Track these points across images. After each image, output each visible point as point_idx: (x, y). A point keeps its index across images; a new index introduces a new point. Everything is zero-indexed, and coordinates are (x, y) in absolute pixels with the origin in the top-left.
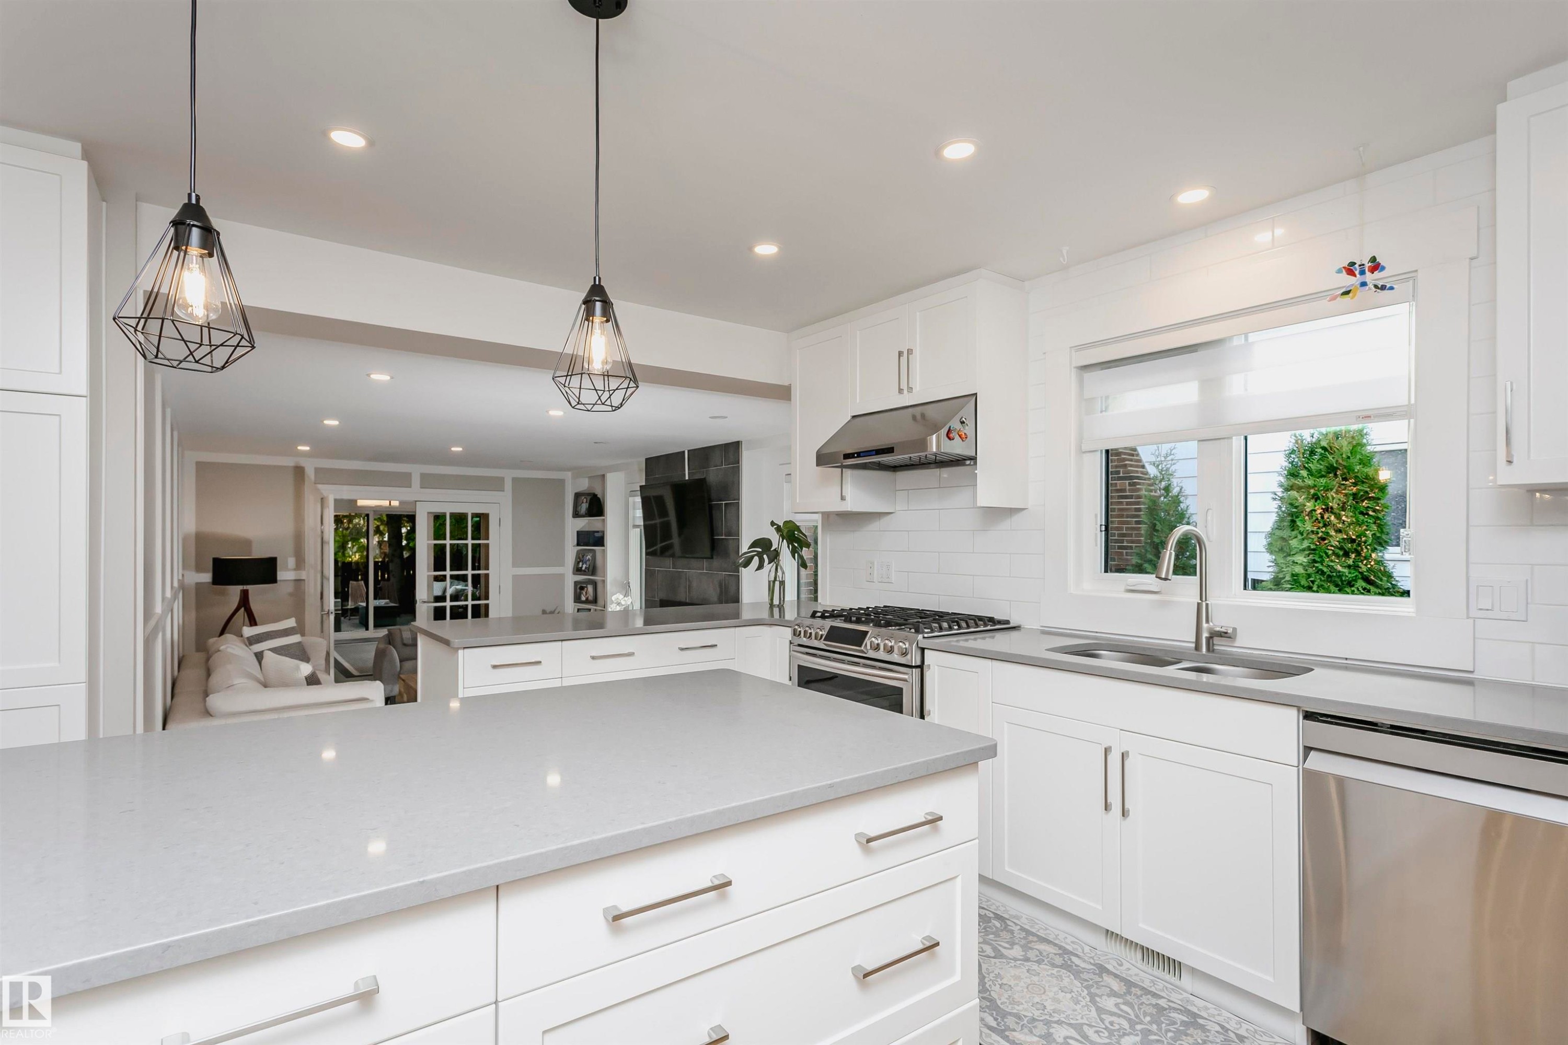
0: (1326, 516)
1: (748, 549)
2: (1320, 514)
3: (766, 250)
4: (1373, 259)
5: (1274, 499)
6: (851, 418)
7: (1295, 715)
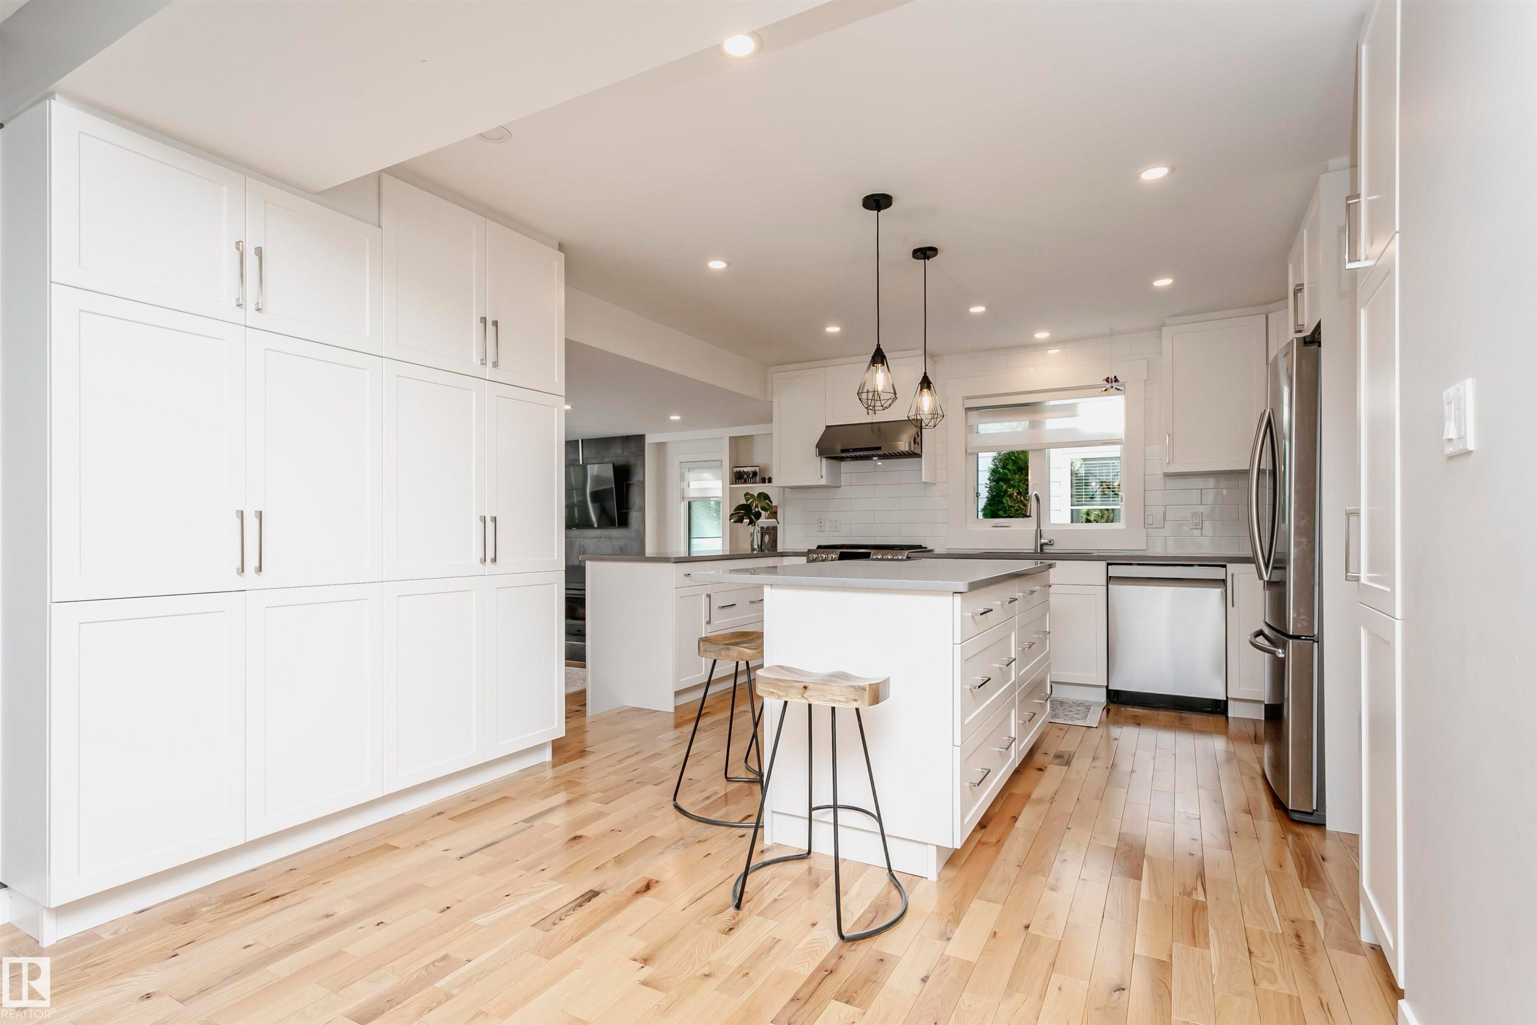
0: (1019, 497)
1: (734, 511)
2: (1016, 496)
3: (833, 329)
4: (1115, 377)
5: (986, 487)
6: (827, 426)
7: (1104, 564)
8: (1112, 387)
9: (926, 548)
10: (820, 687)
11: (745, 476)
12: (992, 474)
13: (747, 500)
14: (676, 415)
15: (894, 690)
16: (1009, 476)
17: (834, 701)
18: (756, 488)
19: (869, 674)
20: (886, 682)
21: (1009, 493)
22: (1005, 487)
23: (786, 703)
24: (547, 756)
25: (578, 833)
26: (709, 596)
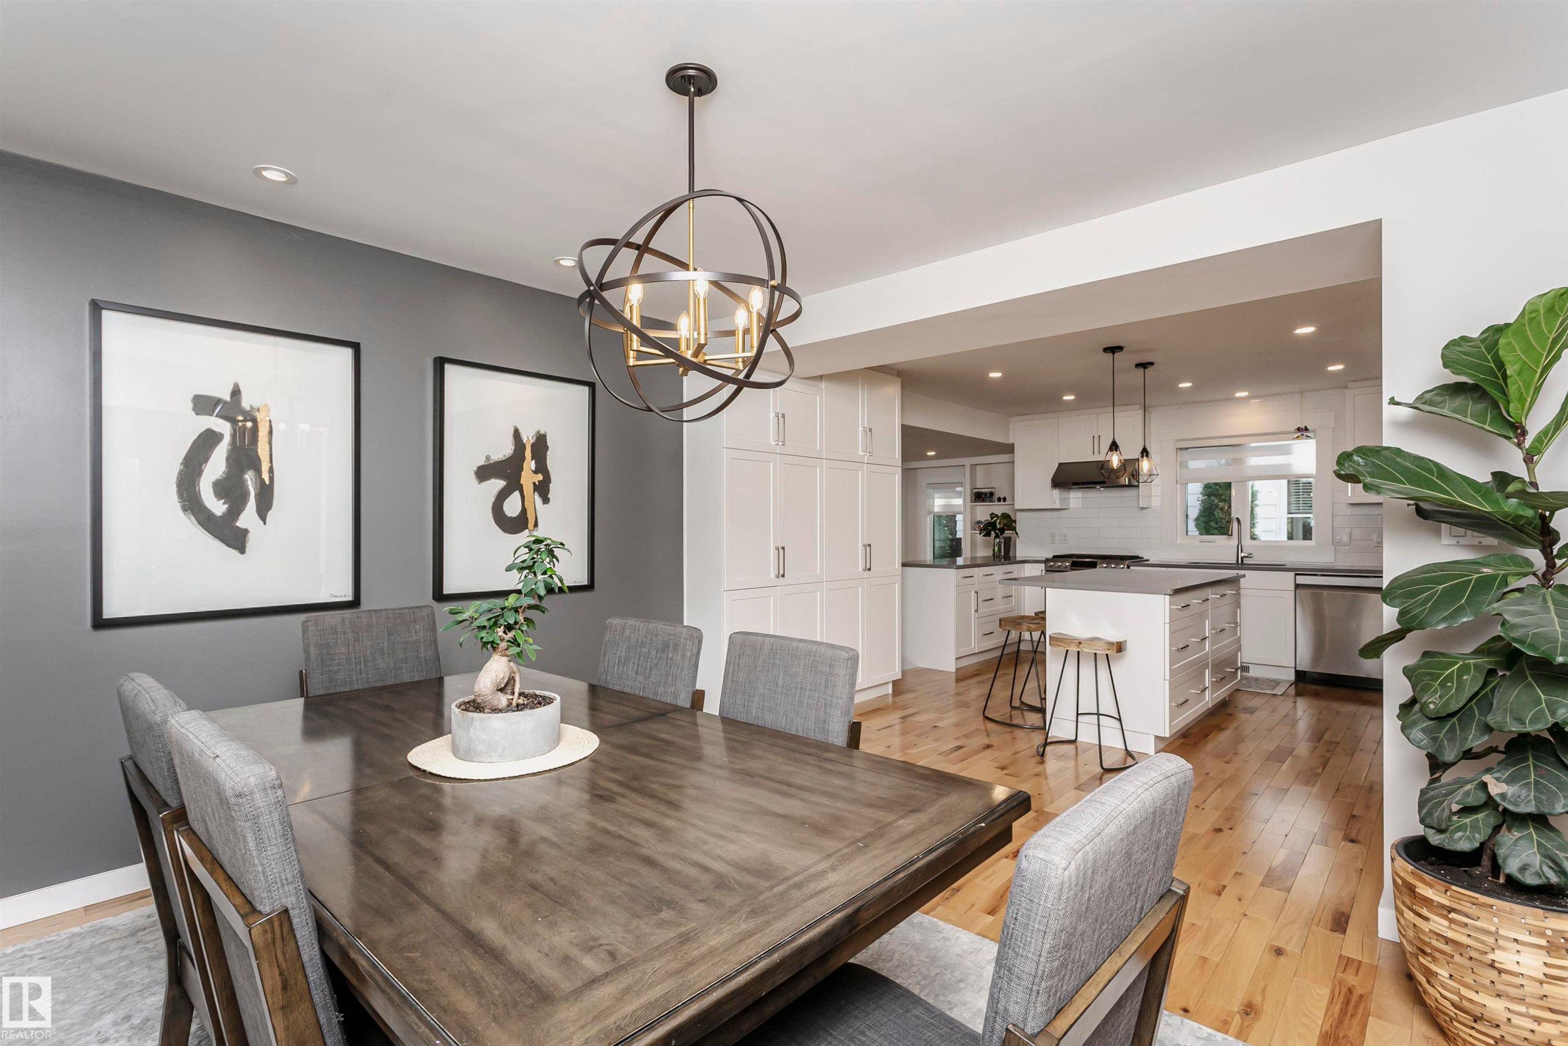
1: (984, 527)
3: (1069, 397)
4: (1305, 428)
6: (1059, 464)
7: (1292, 574)
8: (1303, 435)
9: (1142, 558)
10: (1088, 642)
11: (983, 496)
12: (1204, 489)
13: (992, 518)
14: (932, 451)
15: (1129, 646)
16: (1220, 492)
17: (1096, 650)
18: (999, 509)
19: (1114, 636)
20: (1126, 641)
21: (1220, 507)
22: (1216, 501)
23: (1067, 651)
24: (890, 689)
25: (936, 725)
26: (976, 592)
